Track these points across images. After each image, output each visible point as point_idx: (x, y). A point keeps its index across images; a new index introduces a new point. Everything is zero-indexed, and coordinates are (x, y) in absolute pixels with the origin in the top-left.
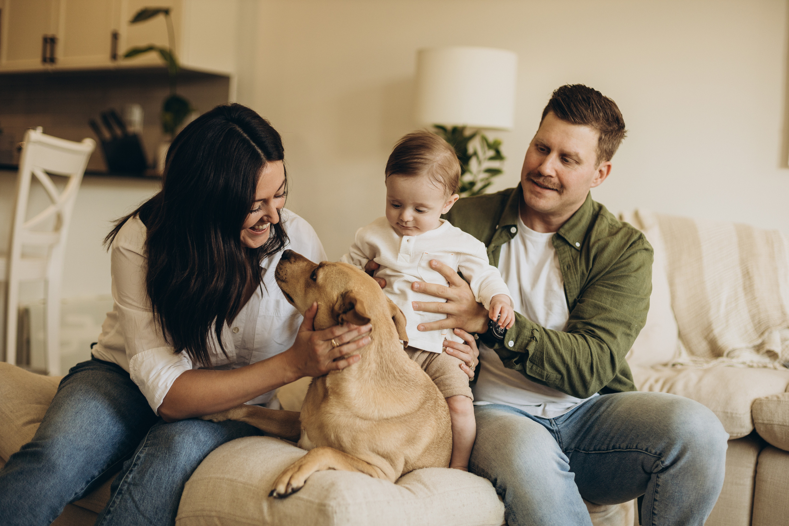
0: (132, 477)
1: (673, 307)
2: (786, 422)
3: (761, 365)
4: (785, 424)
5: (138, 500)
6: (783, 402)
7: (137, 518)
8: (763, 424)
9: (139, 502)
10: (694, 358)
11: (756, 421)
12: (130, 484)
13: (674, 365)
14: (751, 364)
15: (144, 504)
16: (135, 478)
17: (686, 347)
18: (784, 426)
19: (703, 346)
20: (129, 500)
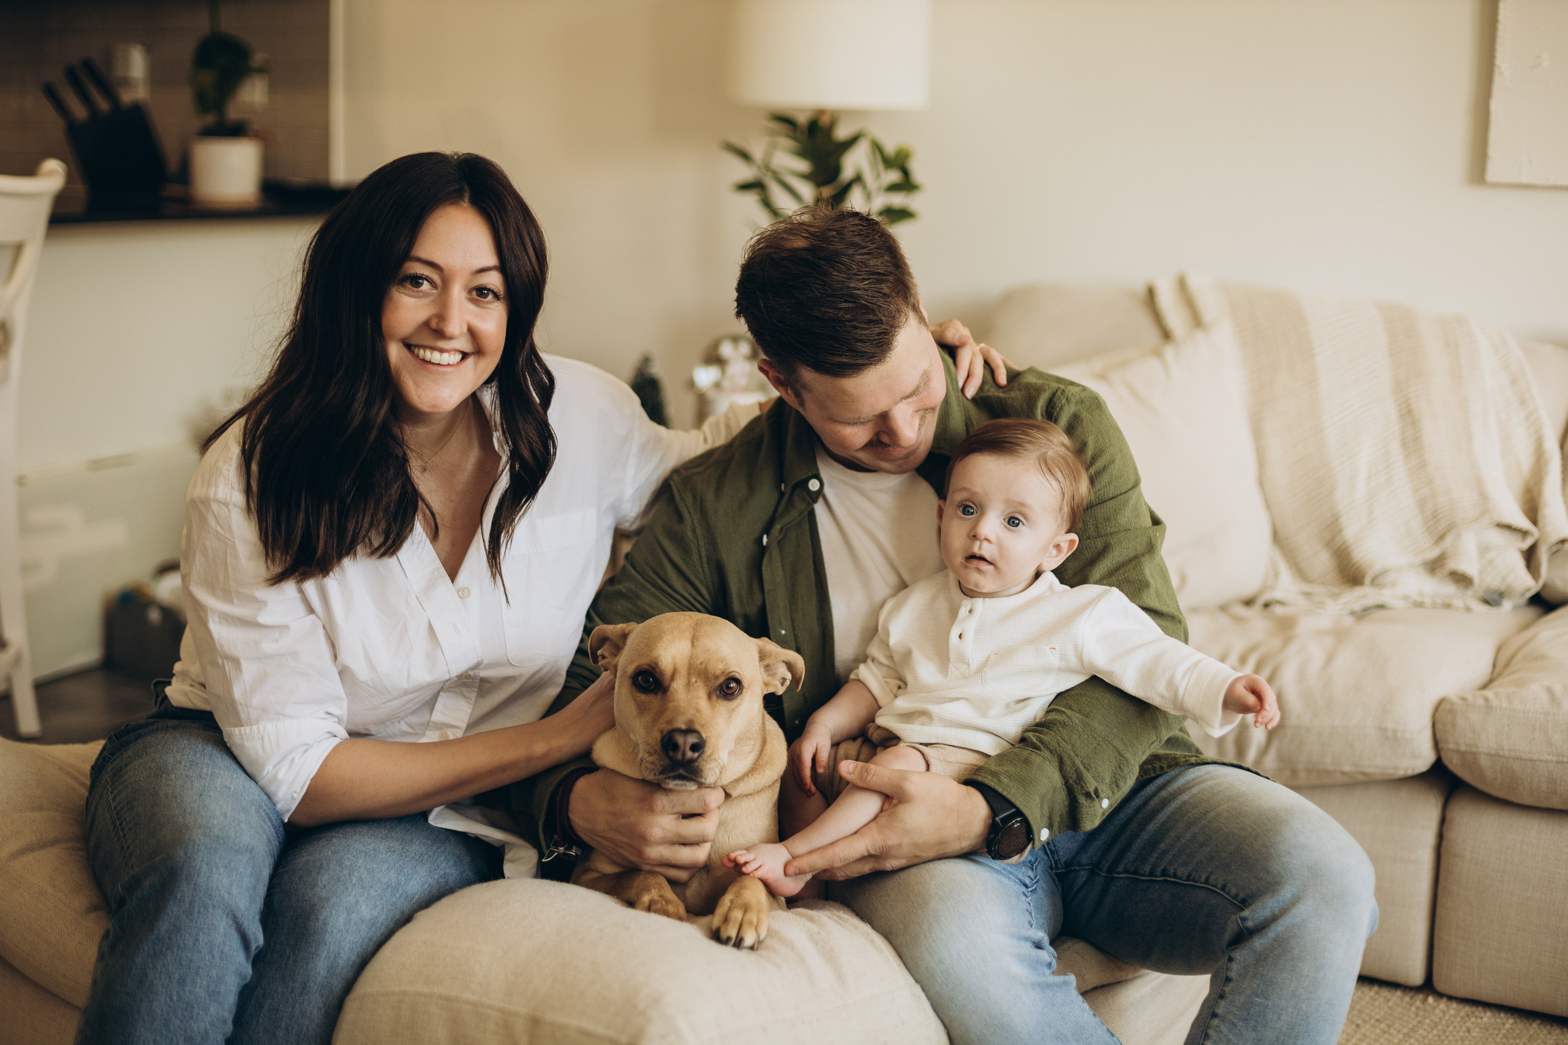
1: (1261, 483)
2: (1503, 750)
3: (1439, 601)
4: (1501, 753)
6: (1496, 709)
8: (1458, 751)
10: (1307, 588)
11: (1441, 745)
13: (1267, 605)
14: (1419, 599)
17: (1288, 562)
18: (1499, 756)
19: (1322, 562)
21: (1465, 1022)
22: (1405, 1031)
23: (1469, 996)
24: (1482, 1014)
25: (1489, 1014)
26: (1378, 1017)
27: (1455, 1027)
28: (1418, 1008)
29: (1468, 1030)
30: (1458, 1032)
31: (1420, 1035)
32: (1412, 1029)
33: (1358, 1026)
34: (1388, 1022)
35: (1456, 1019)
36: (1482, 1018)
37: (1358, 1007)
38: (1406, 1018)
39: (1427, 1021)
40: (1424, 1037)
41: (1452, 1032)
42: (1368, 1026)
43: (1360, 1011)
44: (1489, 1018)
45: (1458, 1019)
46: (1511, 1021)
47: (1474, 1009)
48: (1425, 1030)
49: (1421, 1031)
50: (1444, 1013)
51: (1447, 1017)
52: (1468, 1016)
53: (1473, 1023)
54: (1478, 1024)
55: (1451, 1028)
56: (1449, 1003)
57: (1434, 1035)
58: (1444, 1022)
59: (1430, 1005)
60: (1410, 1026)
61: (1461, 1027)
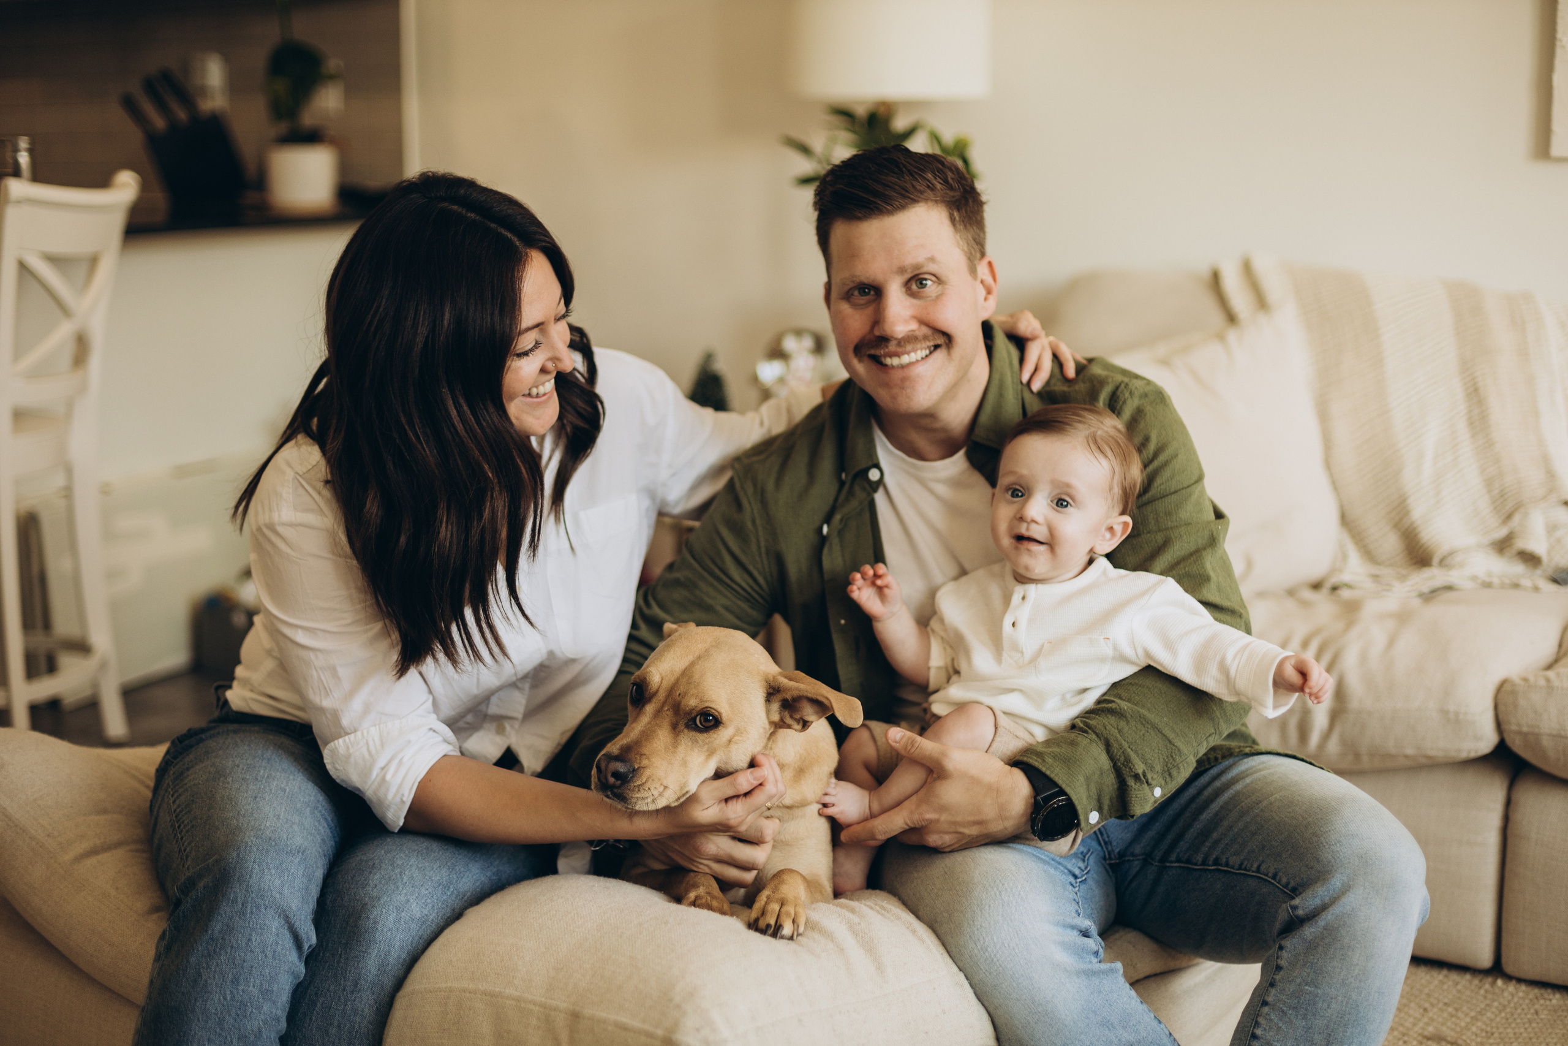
1: (1328, 464)
3: (1507, 581)
4: (1563, 733)
6: (1558, 689)
8: (1520, 733)
10: (1375, 570)
11: (1505, 727)
13: (1335, 589)
14: (1488, 579)
17: (1356, 543)
18: (1562, 737)
19: (1390, 543)
21: (1533, 1005)
22: (1473, 1014)
23: (1537, 978)
24: (1551, 997)
25: (1558, 996)
26: (1446, 1000)
27: (1523, 1009)
28: (1486, 991)
29: (1537, 1013)
30: (1526, 1014)
31: (1488, 1018)
32: (1480, 1012)
33: (1425, 1010)
34: (1456, 1005)
35: (1524, 1001)
36: (1550, 1000)
37: (1426, 991)
38: (1474, 1001)
39: (1496, 1004)
40: (1491, 1020)
41: (1519, 1014)
42: (1435, 1010)
43: (1428, 995)
44: (1557, 1000)
45: (1527, 1001)
47: (1543, 991)
48: (1493, 1013)
49: (1489, 1014)
50: (1513, 995)
51: (1516, 999)
52: (1537, 998)
53: (1541, 1005)
54: (1547, 1006)
55: (1519, 1011)
56: (1518, 986)
57: (1502, 1018)
58: (1512, 1005)
59: (1499, 988)
60: (1478, 1009)
61: (1529, 1009)
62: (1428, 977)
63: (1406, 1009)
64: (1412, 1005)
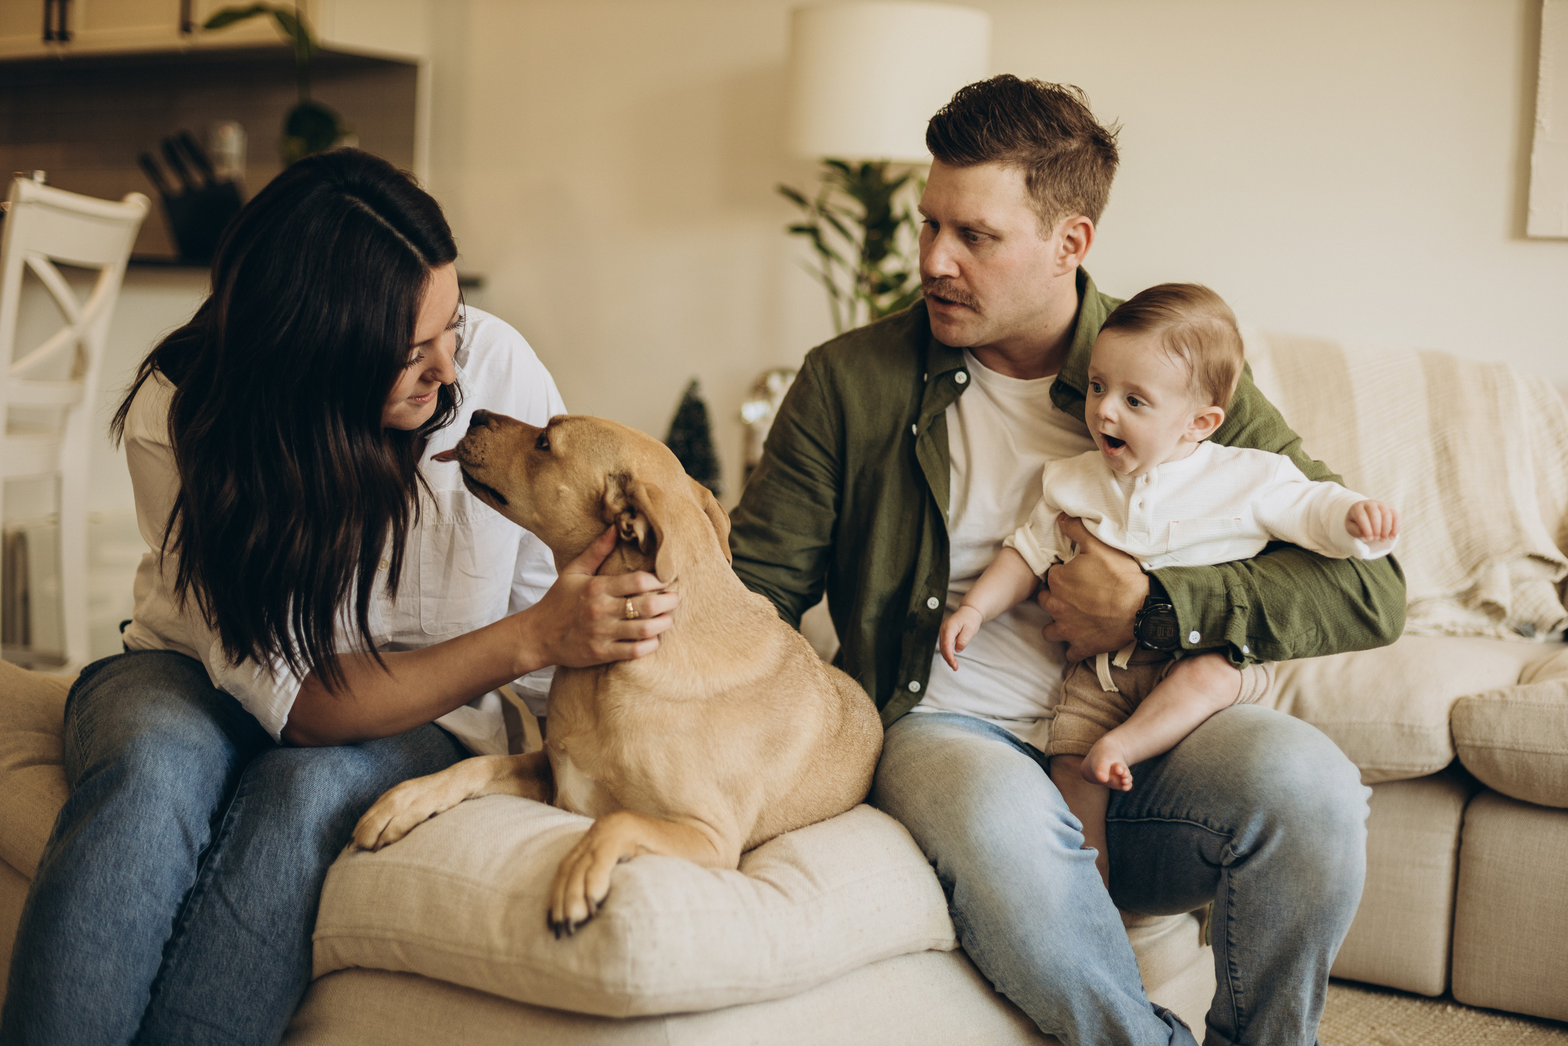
0: (222, 858)
2: (1518, 744)
3: (1470, 630)
4: (1516, 747)
5: (236, 901)
6: (1512, 703)
7: (235, 936)
8: (1473, 747)
9: (238, 903)
11: (1458, 742)
12: (217, 873)
14: (1451, 629)
15: (248, 907)
16: (226, 859)
18: (1514, 750)
20: (218, 903)
21: (1482, 1030)
22: (1421, 1033)
23: (1488, 1005)
24: (1501, 1023)
25: (1507, 1023)
26: (1395, 1022)
27: (1472, 1033)
28: (1436, 1017)
29: (1485, 1035)
30: (1474, 1036)
31: (1435, 1037)
32: (1429, 1033)
33: (1373, 1028)
34: (1404, 1026)
35: (1473, 1026)
36: (1500, 1026)
37: (1375, 1013)
38: (1423, 1024)
39: (1444, 1027)
40: (1439, 1040)
41: (1468, 1036)
42: (1383, 1029)
43: (1377, 1017)
44: (1507, 1026)
45: (1476, 1026)
46: (1530, 1030)
47: (1493, 1018)
48: (1441, 1034)
49: (1437, 1035)
50: (1462, 1020)
51: (1465, 1024)
52: (1486, 1024)
53: (1491, 1030)
54: (1496, 1032)
55: (1468, 1033)
56: (1468, 1013)
57: (1450, 1039)
58: (1461, 1028)
59: (1448, 1014)
60: (1427, 1030)
61: (1478, 1033)
62: (1378, 1003)
63: (1354, 1027)
64: (1361, 1024)
